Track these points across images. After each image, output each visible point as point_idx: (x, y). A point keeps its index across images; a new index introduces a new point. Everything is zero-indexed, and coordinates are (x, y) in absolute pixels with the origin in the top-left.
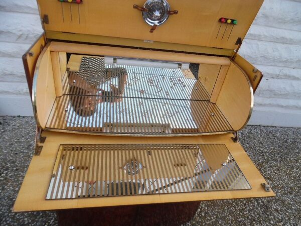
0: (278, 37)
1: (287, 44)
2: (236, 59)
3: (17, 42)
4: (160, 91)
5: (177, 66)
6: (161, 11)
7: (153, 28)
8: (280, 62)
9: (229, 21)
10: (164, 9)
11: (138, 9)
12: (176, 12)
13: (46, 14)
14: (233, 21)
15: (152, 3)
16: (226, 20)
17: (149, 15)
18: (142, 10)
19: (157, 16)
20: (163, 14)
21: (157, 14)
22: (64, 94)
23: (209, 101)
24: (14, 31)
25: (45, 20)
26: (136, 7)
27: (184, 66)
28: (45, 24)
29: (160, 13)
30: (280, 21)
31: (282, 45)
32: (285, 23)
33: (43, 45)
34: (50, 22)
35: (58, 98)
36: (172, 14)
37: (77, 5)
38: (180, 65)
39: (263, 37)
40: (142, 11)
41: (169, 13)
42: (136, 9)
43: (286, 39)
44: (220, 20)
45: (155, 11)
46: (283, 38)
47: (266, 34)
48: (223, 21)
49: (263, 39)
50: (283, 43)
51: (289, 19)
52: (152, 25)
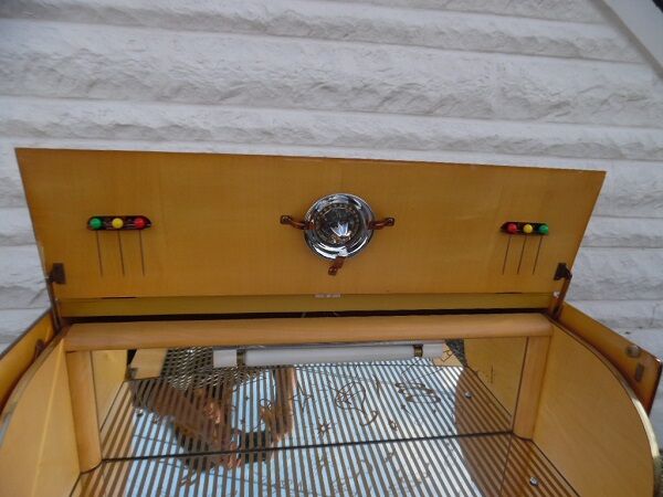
0: (628, 237)
1: (650, 247)
2: (565, 317)
3: (32, 306)
4: (374, 419)
5: (410, 351)
6: (352, 223)
7: (336, 265)
8: (648, 289)
9: (529, 228)
10: (360, 218)
11: (294, 226)
12: (389, 222)
13: (59, 262)
14: (537, 227)
15: (327, 208)
16: (521, 226)
17: (322, 236)
18: (304, 225)
19: (342, 237)
20: (356, 230)
21: (342, 231)
22: (105, 461)
23: (511, 432)
24: (26, 285)
25: (55, 275)
26: (286, 221)
27: (428, 350)
28: (54, 283)
29: (349, 229)
30: (622, 202)
31: (640, 251)
32: (634, 205)
33: (46, 339)
34: (68, 280)
35: (86, 476)
36: (381, 227)
37: (137, 232)
38: (418, 347)
39: (592, 238)
40: (302, 228)
41: (373, 226)
42: (289, 226)
43: (648, 238)
44: (505, 228)
45: (335, 226)
46: (639, 237)
47: (597, 233)
48: (511, 229)
49: (593, 244)
50: (643, 247)
51: (641, 196)
52: (334, 257)
